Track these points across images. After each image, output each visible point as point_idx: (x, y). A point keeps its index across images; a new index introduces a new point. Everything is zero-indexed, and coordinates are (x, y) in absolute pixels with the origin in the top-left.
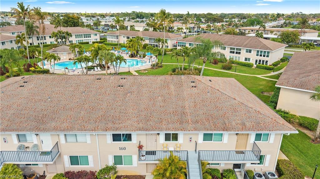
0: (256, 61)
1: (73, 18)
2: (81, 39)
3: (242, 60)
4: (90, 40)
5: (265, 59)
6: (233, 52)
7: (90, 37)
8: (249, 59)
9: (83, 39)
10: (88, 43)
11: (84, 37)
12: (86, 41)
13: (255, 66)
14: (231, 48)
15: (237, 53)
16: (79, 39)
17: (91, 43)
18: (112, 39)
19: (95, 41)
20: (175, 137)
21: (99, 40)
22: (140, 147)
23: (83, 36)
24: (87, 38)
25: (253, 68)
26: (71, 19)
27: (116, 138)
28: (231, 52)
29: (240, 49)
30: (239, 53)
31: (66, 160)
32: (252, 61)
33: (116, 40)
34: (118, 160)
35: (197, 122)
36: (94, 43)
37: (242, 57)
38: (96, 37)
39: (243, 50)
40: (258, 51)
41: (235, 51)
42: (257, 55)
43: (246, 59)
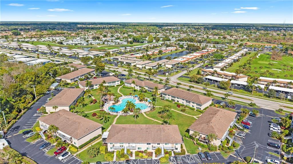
0: (197, 107)
1: (101, 67)
2: (111, 84)
3: (191, 106)
5: (200, 107)
6: (187, 102)
8: (194, 106)
9: (112, 84)
10: (114, 86)
13: (196, 109)
14: (186, 101)
15: (189, 103)
18: (127, 85)
19: (118, 84)
20: (159, 144)
21: (119, 84)
22: (153, 146)
24: (114, 84)
25: (195, 110)
27: (147, 144)
28: (186, 102)
29: (190, 102)
30: (190, 103)
31: (137, 148)
32: (195, 107)
33: (130, 86)
34: (148, 148)
35: (164, 141)
36: (117, 86)
37: (191, 105)
38: (118, 82)
39: (191, 102)
40: (197, 104)
41: (188, 102)
42: (197, 105)
43: (192, 106)
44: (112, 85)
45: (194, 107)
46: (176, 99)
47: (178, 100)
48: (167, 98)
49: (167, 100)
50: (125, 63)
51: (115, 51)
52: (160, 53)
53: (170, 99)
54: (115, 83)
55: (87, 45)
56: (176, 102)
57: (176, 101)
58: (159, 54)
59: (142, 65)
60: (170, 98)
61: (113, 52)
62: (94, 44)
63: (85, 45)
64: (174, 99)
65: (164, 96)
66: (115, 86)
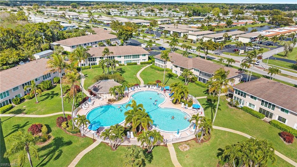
2: (130, 59)
4: (139, 60)
7: (139, 57)
9: (132, 59)
10: (136, 64)
12: (134, 62)
16: (128, 60)
17: (140, 63)
18: (159, 63)
19: (143, 61)
21: (147, 61)
23: (132, 57)
24: (136, 59)
36: (142, 63)
38: (144, 57)
44: (132, 62)
46: (277, 113)
47: (284, 115)
48: (247, 105)
49: (245, 110)
50: (171, 33)
51: (165, 21)
52: (228, 25)
53: (256, 109)
54: (138, 59)
55: (135, 16)
56: (277, 119)
57: (275, 118)
58: (226, 27)
59: (198, 35)
60: (257, 106)
61: (162, 21)
62: (145, 15)
63: (133, 15)
64: (270, 110)
65: (240, 97)
66: (139, 64)
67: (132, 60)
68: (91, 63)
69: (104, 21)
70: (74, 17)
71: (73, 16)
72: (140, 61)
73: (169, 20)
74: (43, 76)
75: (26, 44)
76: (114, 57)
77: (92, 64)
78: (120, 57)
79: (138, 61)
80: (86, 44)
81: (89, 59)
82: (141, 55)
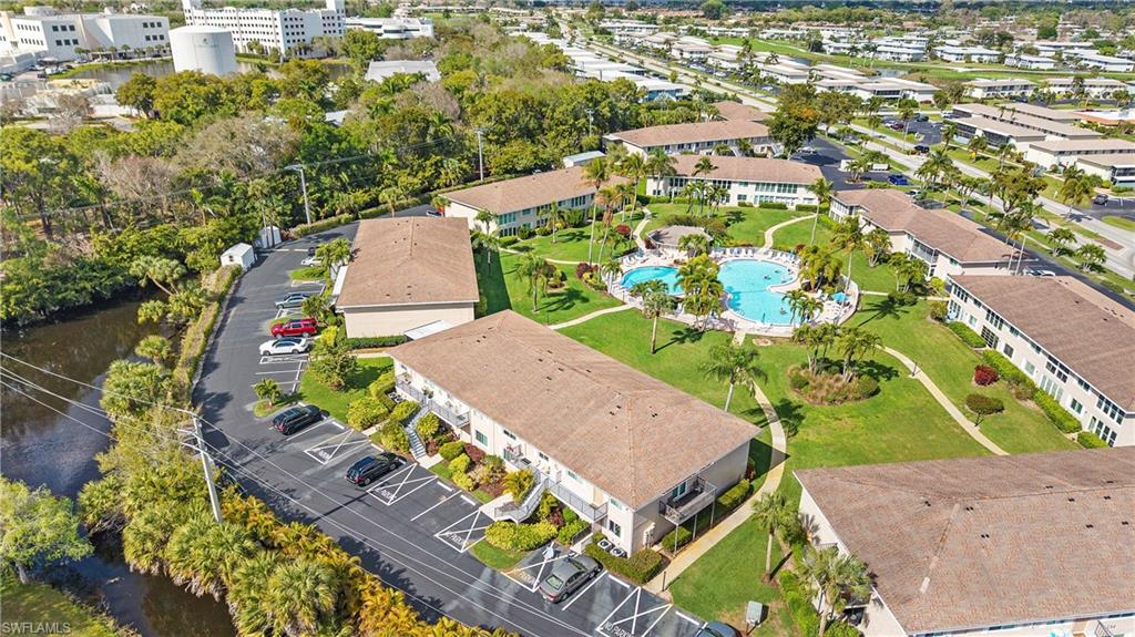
0: (1093, 419)
2: (769, 194)
3: (1066, 403)
4: (793, 199)
5: (1112, 423)
6: (1053, 370)
7: (795, 192)
8: (1079, 408)
10: (783, 207)
11: (779, 191)
12: (779, 201)
13: (1084, 431)
14: (1050, 357)
15: (1059, 375)
16: (765, 193)
17: (793, 208)
18: (838, 212)
19: (806, 203)
20: (547, 458)
21: (814, 203)
23: (776, 187)
24: (786, 195)
25: (1073, 435)
26: (793, 120)
28: (1048, 366)
29: (1067, 371)
30: (1064, 379)
31: (474, 433)
32: (1084, 418)
34: (506, 454)
36: (800, 208)
37: (1068, 392)
38: (809, 194)
39: (1073, 375)
40: (1102, 398)
41: (1058, 368)
42: (1099, 405)
43: (1074, 403)
44: (774, 200)
45: (1079, 417)
46: (1004, 336)
47: (1012, 340)
48: (966, 319)
49: (959, 329)
50: (978, 134)
51: (1004, 88)
53: (977, 328)
54: (792, 195)
56: (1002, 350)
57: (1000, 348)
59: (1061, 153)
60: (980, 322)
61: (990, 89)
64: (996, 331)
65: (959, 301)
67: (775, 195)
68: (674, 189)
69: (779, 76)
70: (694, 56)
71: (692, 53)
72: (796, 202)
73: (1026, 87)
74: (573, 200)
75: (553, 133)
76: (730, 183)
77: (676, 194)
78: (746, 184)
79: (790, 201)
80: (683, 145)
81: (671, 180)
82: (801, 186)
